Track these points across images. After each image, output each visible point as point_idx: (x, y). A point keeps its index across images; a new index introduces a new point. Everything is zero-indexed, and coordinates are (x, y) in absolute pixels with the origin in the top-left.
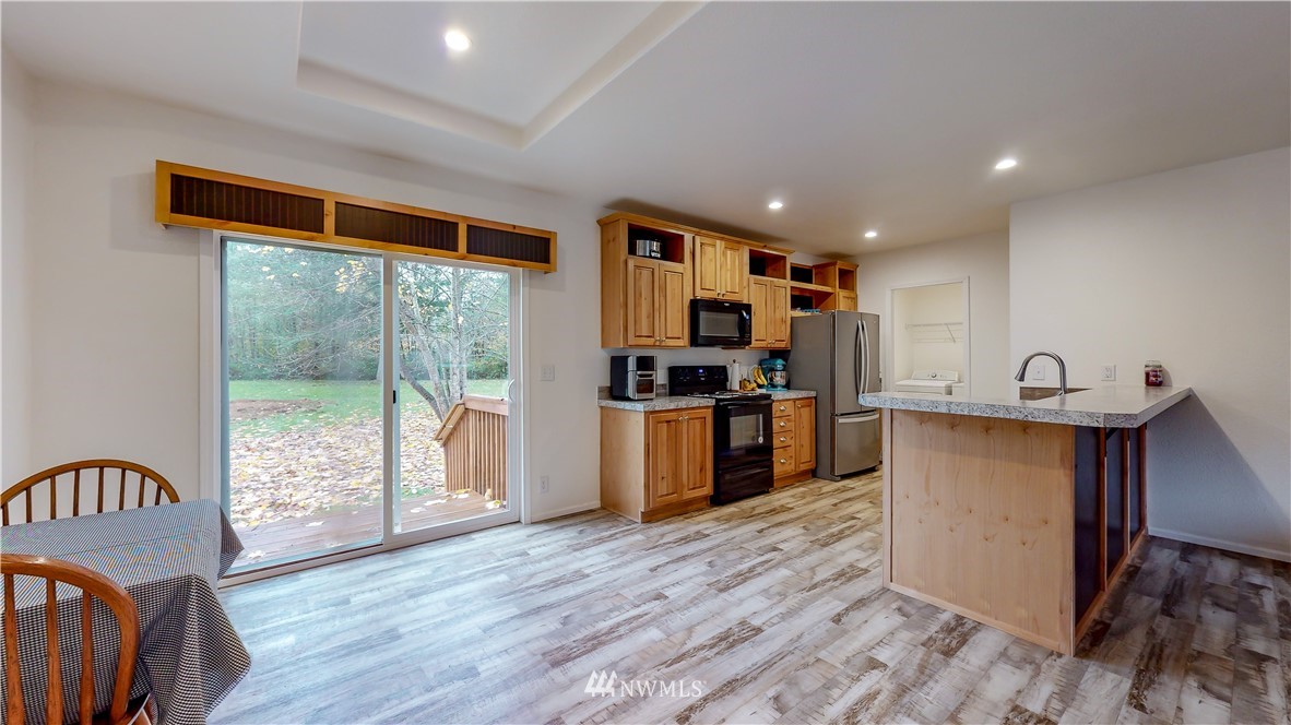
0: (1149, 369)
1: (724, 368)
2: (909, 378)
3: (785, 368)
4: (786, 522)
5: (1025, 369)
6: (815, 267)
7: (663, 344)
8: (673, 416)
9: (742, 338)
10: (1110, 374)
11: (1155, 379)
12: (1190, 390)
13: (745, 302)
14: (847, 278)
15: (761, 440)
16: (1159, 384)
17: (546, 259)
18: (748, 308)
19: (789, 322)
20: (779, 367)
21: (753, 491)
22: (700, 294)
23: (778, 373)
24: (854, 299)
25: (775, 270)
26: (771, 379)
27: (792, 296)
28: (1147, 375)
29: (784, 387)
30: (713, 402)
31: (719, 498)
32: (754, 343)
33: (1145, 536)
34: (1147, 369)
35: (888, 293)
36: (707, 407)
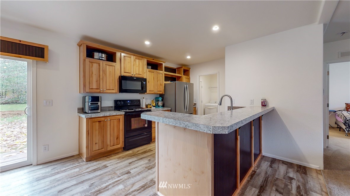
0: (263, 101)
1: (139, 101)
2: (209, 103)
3: (162, 100)
4: (143, 158)
5: (221, 101)
6: (178, 68)
7: (105, 92)
8: (103, 119)
9: (143, 90)
10: (252, 102)
11: (264, 104)
12: (274, 107)
13: (145, 78)
14: (186, 72)
15: (146, 125)
16: (265, 106)
17: (43, 56)
18: (145, 80)
19: (164, 85)
20: (160, 100)
21: (146, 143)
22: (123, 74)
23: (160, 102)
24: (189, 79)
25: (160, 68)
26: (158, 104)
27: (165, 77)
28: (262, 102)
29: (162, 106)
30: (124, 113)
31: (126, 148)
32: (148, 92)
33: (261, 156)
34: (262, 101)
35: (198, 77)
36: (121, 115)
